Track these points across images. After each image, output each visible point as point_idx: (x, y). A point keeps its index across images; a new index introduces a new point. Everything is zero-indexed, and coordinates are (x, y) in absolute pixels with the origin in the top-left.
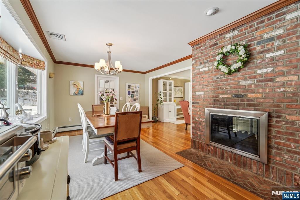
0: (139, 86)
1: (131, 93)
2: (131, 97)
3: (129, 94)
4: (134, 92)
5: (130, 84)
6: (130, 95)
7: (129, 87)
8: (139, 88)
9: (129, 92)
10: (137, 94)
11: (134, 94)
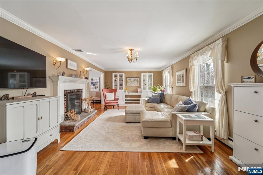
0: (99, 79)
1: (93, 83)
2: (93, 86)
3: (91, 84)
4: (95, 83)
5: (92, 78)
6: (93, 85)
7: (92, 80)
8: (99, 80)
9: (91, 82)
10: (97, 84)
11: (95, 84)
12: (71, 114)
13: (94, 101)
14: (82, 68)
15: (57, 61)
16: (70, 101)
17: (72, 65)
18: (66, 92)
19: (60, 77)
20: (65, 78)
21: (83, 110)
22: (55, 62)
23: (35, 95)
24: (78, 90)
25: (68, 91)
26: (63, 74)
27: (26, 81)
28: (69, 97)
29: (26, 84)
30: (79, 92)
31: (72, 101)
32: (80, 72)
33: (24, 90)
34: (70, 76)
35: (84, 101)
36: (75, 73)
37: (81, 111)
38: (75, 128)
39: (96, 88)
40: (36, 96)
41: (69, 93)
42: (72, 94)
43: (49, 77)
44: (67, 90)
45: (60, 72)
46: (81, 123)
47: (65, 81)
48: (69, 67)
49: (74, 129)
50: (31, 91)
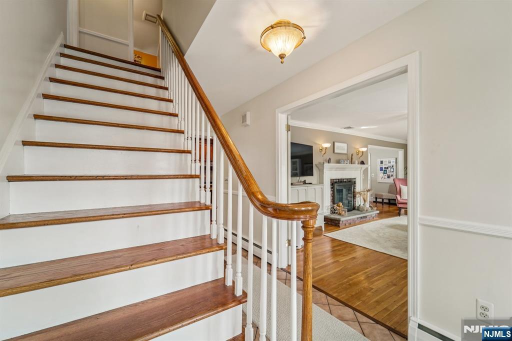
0: (395, 160)
1: (384, 169)
2: (384, 173)
3: (380, 170)
4: (387, 168)
5: (382, 160)
6: (383, 172)
7: (382, 162)
8: (394, 163)
9: (381, 167)
10: (392, 170)
11: (388, 170)
12: (338, 208)
13: (383, 200)
14: (355, 148)
15: (322, 148)
16: (338, 192)
17: (341, 148)
18: (333, 181)
19: (326, 165)
20: (331, 165)
21: (356, 208)
22: (321, 148)
23: (304, 182)
24: (349, 180)
25: (335, 181)
26: (329, 161)
27: (298, 169)
28: (336, 187)
29: (298, 171)
30: (350, 181)
31: (340, 192)
32: (352, 155)
33: (298, 178)
34: (338, 162)
35: (358, 195)
36: (345, 157)
37: (352, 208)
38: (341, 222)
39: (389, 177)
40: (306, 183)
41: (336, 182)
42: (341, 184)
43: (316, 165)
44: (334, 179)
45: (326, 160)
46: (349, 220)
47: (331, 169)
48: (336, 151)
49: (339, 223)
50: (303, 179)
